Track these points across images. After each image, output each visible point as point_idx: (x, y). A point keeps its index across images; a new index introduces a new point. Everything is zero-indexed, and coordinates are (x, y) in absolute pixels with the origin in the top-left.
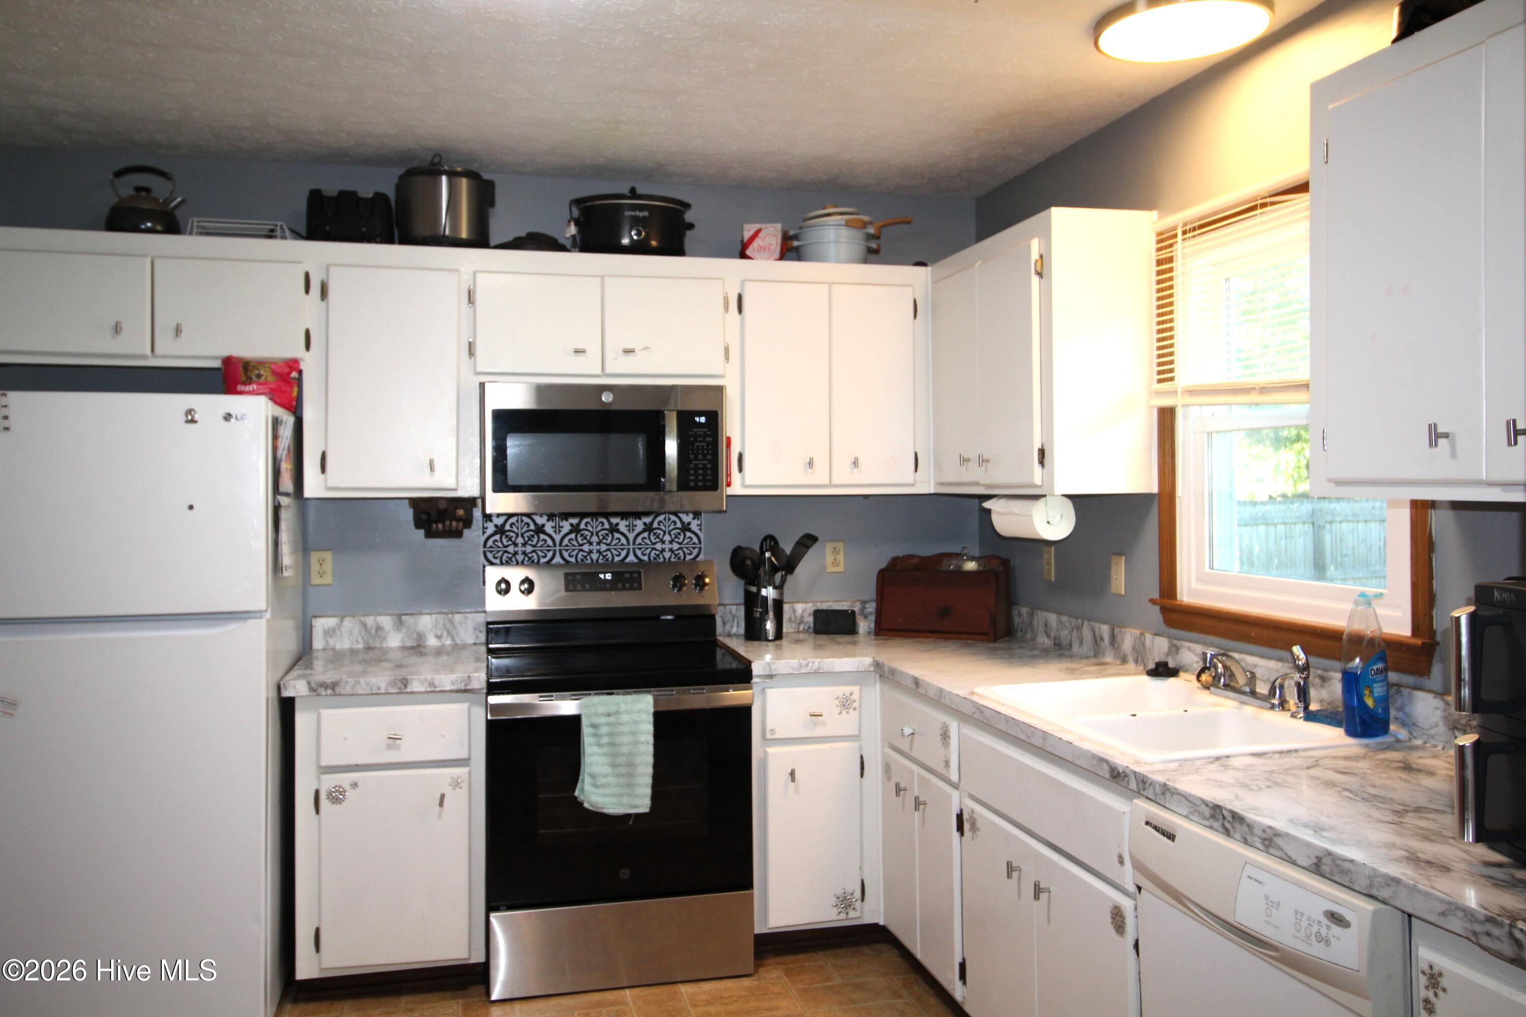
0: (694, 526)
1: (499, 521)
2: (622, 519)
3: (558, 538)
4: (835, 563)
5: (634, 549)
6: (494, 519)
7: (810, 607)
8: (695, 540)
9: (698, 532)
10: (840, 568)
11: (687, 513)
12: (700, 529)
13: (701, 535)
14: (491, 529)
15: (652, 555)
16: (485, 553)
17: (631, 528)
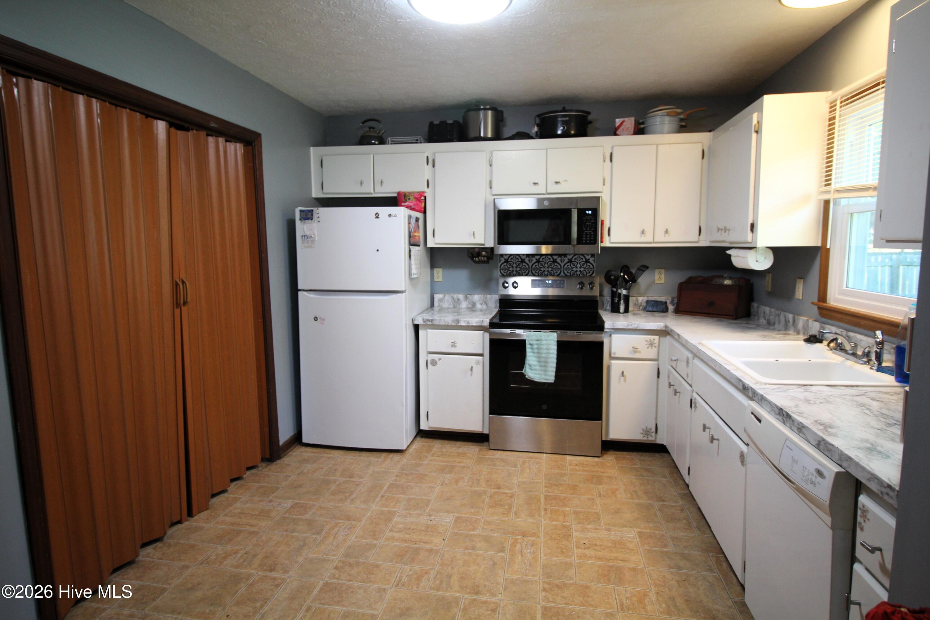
0: (591, 260)
1: (506, 257)
2: (558, 257)
3: (530, 265)
4: (660, 279)
5: (563, 270)
6: (504, 256)
7: (645, 299)
8: (591, 266)
9: (593, 263)
10: (662, 281)
11: (588, 255)
12: (594, 262)
13: (595, 265)
14: (503, 261)
15: (572, 273)
16: (500, 270)
17: (562, 261)
